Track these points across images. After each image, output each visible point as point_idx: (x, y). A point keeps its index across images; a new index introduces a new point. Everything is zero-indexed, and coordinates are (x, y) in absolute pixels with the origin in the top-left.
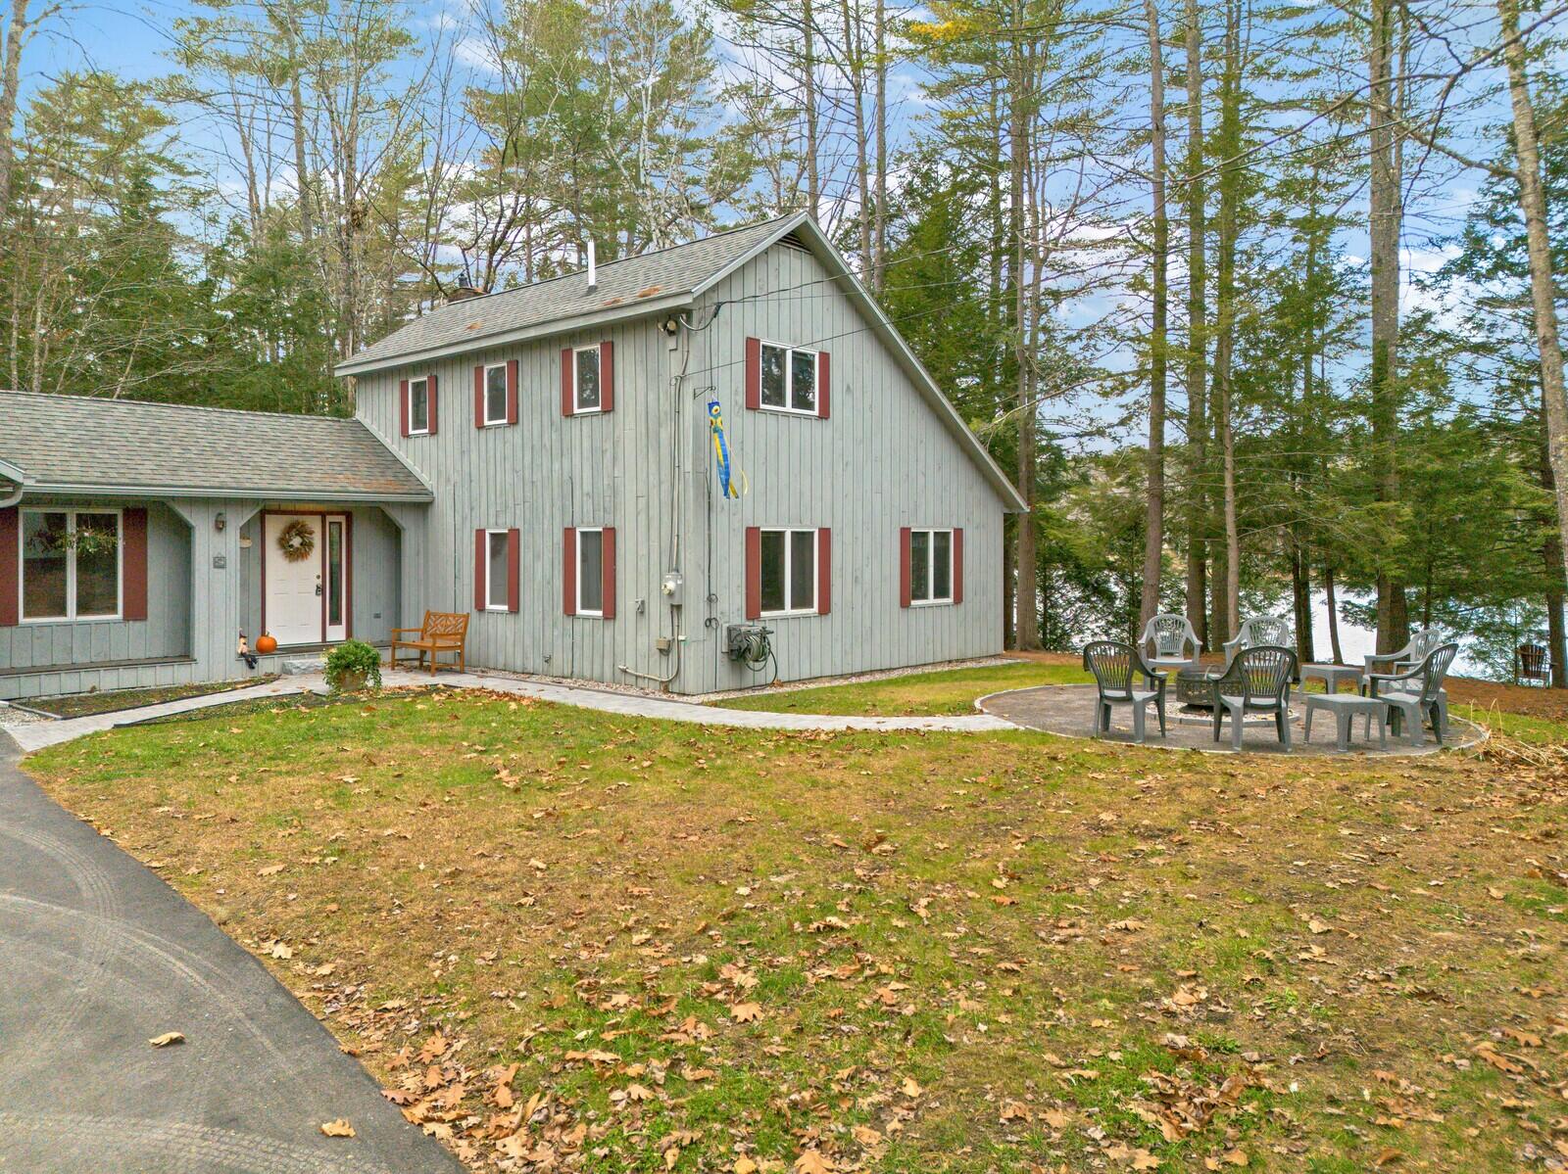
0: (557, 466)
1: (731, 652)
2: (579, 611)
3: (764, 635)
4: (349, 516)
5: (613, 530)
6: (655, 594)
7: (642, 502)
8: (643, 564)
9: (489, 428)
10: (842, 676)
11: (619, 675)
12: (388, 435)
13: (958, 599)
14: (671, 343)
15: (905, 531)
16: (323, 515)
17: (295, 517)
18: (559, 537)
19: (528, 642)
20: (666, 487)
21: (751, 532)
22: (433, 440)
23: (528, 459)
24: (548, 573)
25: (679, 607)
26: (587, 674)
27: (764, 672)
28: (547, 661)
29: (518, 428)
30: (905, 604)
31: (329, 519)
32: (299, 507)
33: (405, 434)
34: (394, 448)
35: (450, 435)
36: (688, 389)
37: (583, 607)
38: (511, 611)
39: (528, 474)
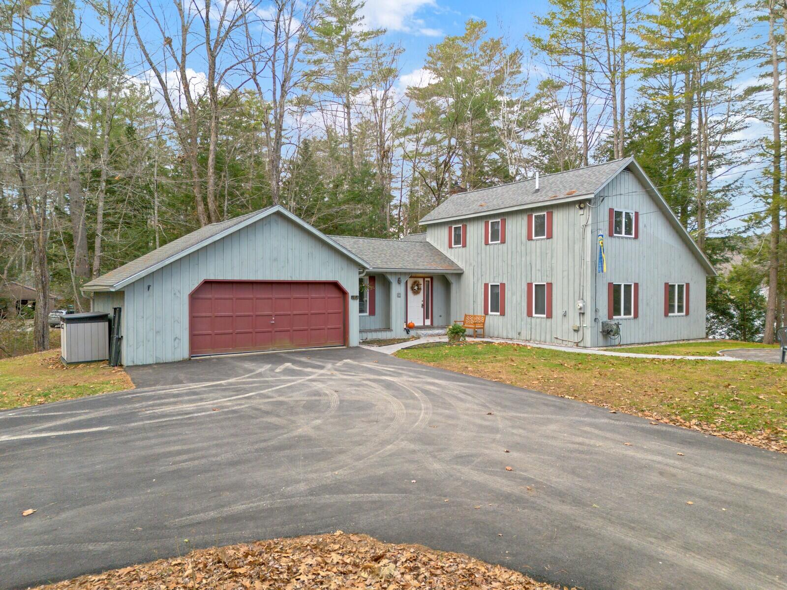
0: (523, 259)
1: (603, 332)
2: (534, 315)
3: (618, 325)
4: (432, 278)
5: (551, 284)
6: (571, 308)
7: (565, 273)
8: (565, 297)
9: (492, 244)
10: (642, 344)
11: (554, 340)
12: (443, 248)
13: (687, 313)
14: (581, 212)
15: (666, 284)
16: (424, 278)
17: (416, 279)
18: (525, 287)
19: (509, 326)
20: (577, 267)
21: (610, 284)
22: (464, 249)
23: (510, 256)
24: (519, 299)
25: (583, 314)
26: (538, 339)
27: (616, 340)
28: (519, 334)
29: (505, 245)
30: (666, 315)
31: (426, 279)
32: (418, 275)
33: (450, 247)
34: (445, 253)
35: (472, 247)
36: (589, 229)
37: (536, 313)
38: (501, 315)
39: (509, 262)
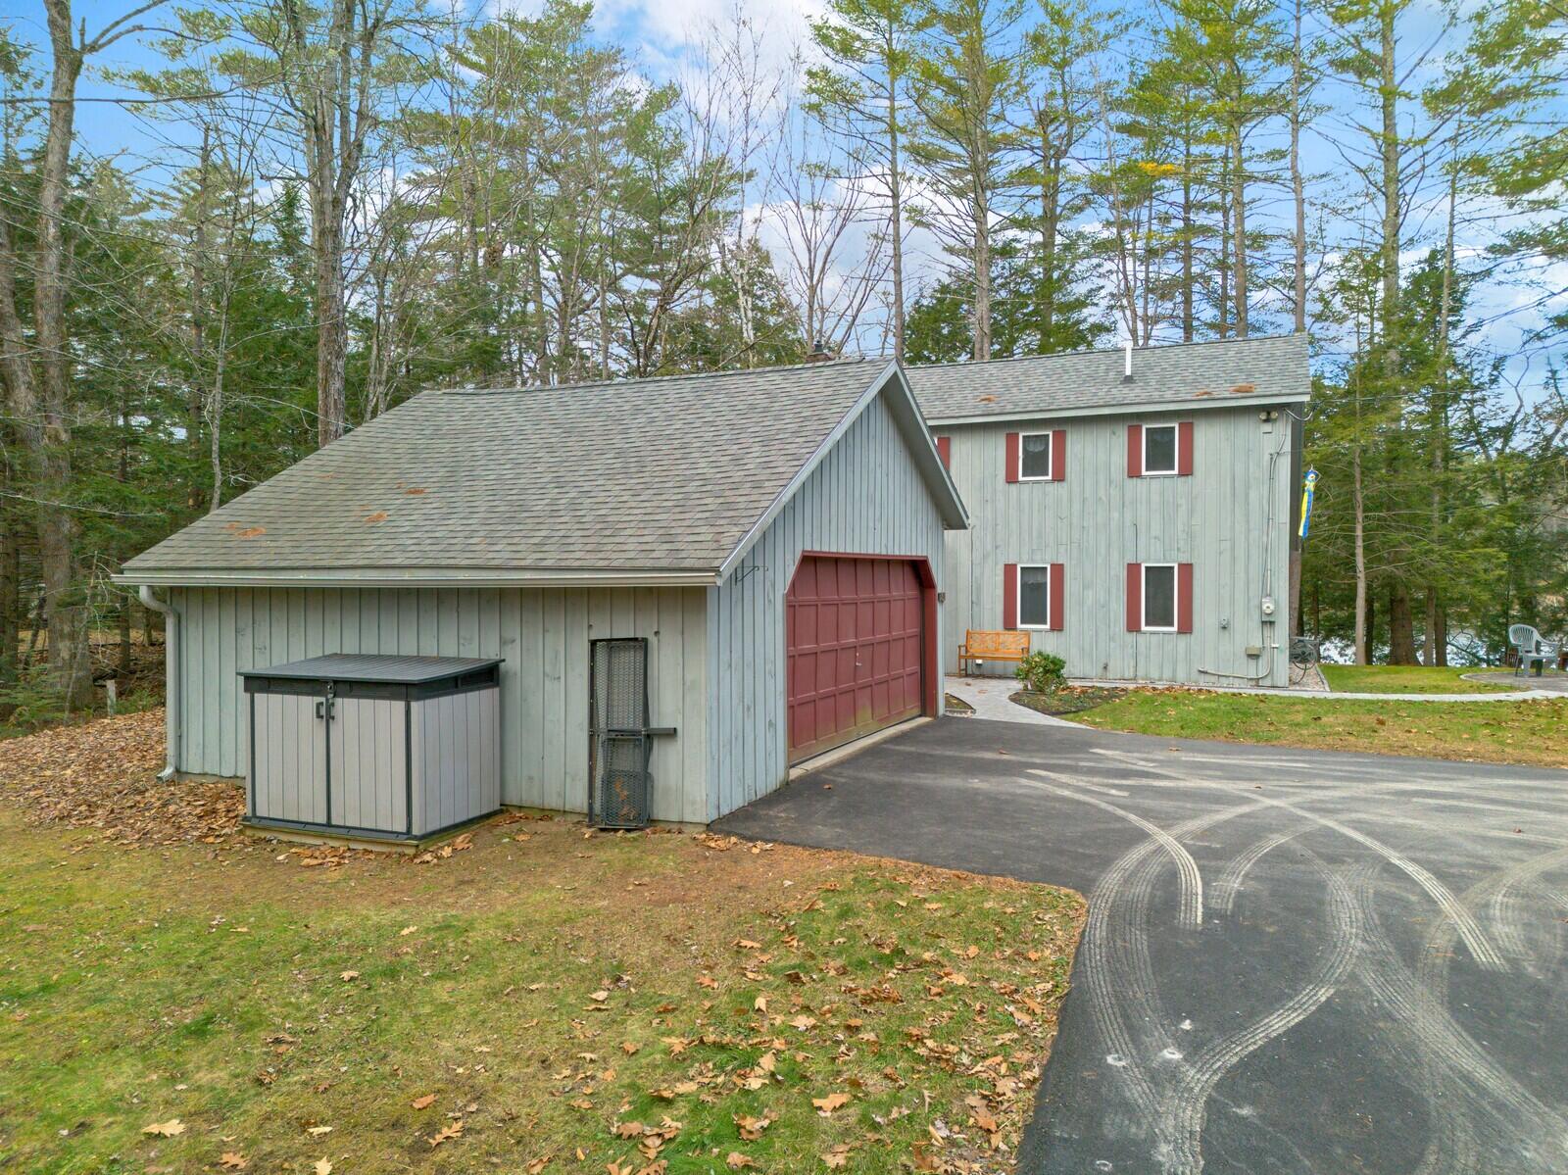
0: (1115, 515)
2: (1144, 628)
5: (1189, 565)
6: (1241, 613)
7: (1226, 544)
8: (1226, 592)
9: (1026, 482)
11: (1198, 676)
14: (1267, 427)
18: (1120, 573)
19: (1075, 653)
20: (1255, 534)
23: (1076, 506)
24: (1102, 599)
25: (1272, 623)
26: (1154, 676)
28: (1107, 667)
29: (1064, 484)
35: (967, 487)
36: (1285, 461)
37: (1147, 624)
38: (1052, 629)
39: (1075, 521)
